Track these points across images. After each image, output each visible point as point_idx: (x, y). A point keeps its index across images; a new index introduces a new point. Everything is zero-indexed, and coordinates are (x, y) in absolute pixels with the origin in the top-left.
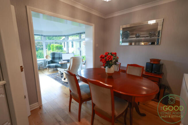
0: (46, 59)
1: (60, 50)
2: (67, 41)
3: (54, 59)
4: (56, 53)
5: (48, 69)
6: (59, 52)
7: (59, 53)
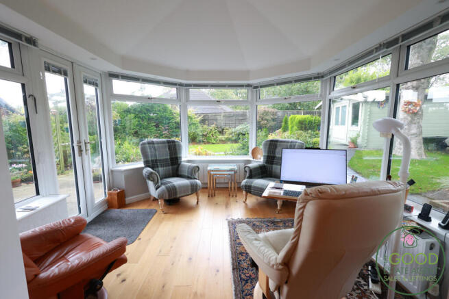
0: (251, 159)
1: (310, 131)
2: (329, 97)
3: (272, 163)
4: (282, 142)
5: (246, 196)
6: (290, 140)
7: (292, 142)
